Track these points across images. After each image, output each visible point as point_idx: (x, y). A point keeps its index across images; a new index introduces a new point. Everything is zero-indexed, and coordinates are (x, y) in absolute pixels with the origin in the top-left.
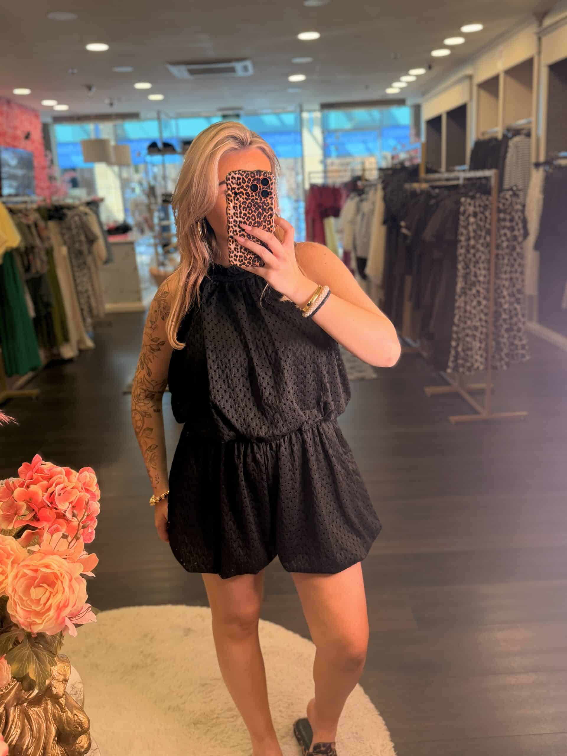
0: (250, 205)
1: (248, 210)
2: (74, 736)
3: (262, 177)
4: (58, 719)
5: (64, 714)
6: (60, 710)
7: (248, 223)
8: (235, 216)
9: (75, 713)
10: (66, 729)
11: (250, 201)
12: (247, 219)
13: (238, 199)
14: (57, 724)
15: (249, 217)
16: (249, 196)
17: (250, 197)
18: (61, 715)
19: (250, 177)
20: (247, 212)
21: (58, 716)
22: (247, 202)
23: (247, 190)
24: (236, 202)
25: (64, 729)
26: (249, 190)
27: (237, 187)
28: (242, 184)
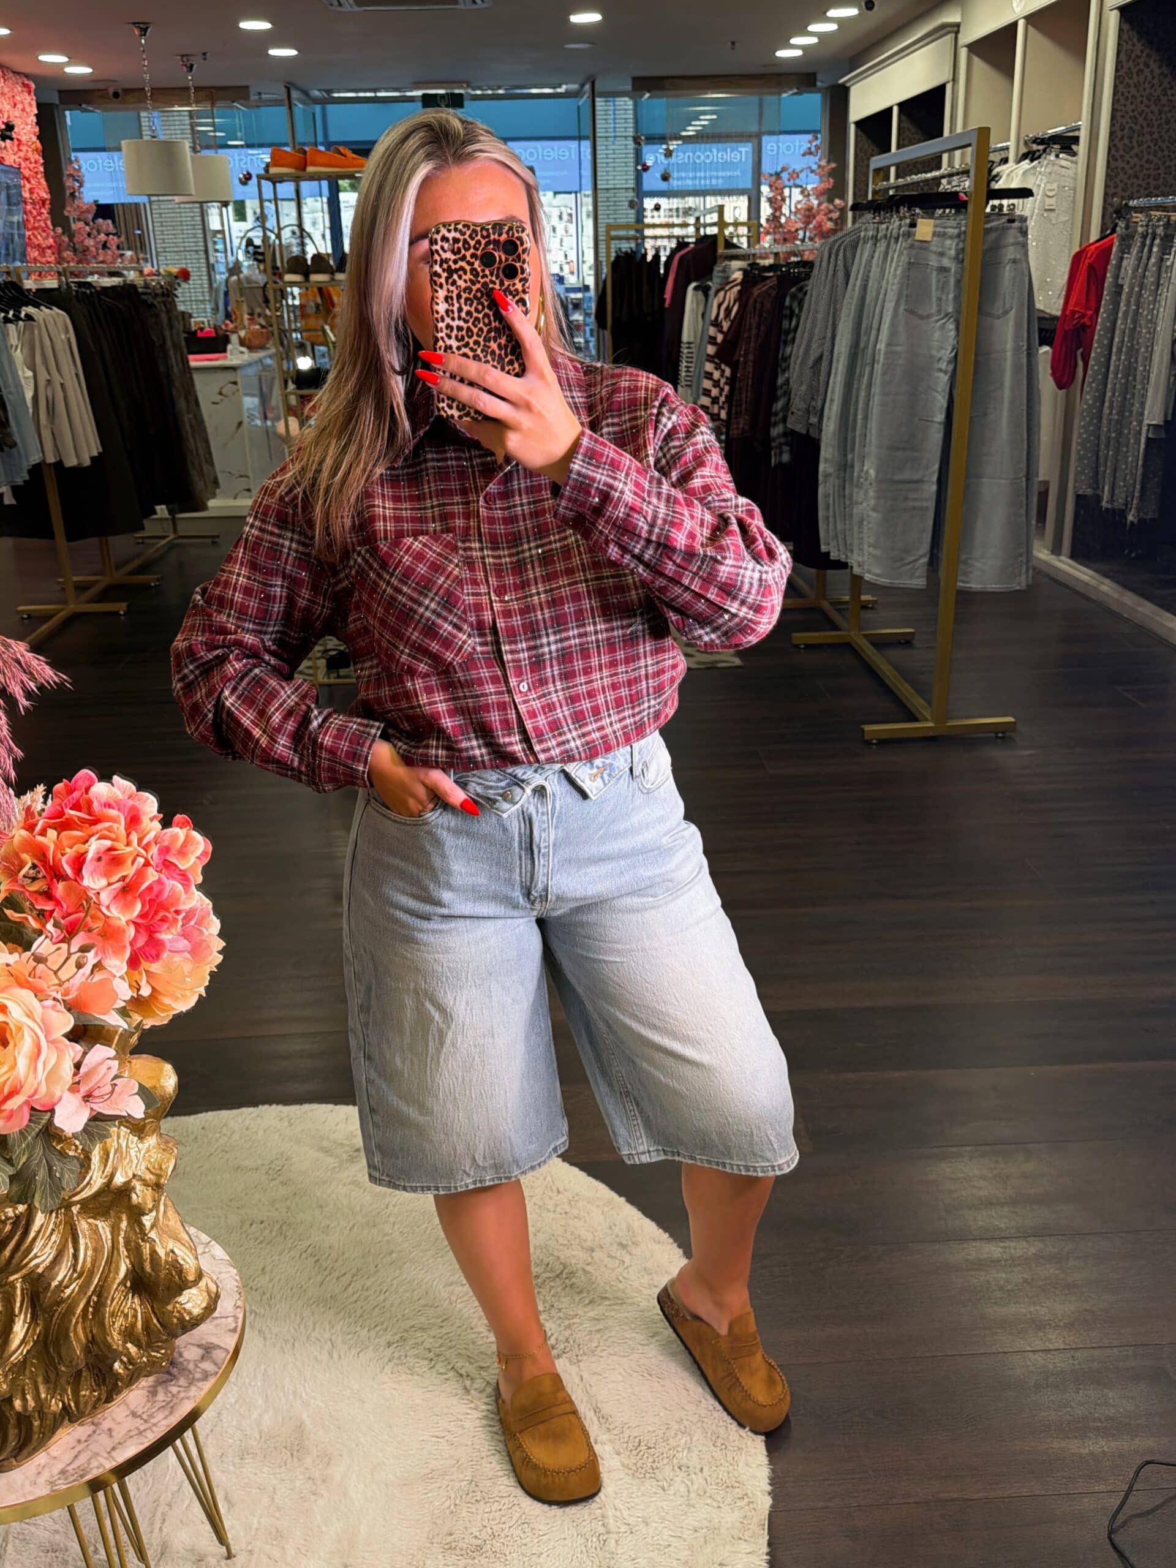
0: (479, 295)
1: (475, 304)
3: (504, 237)
7: (475, 330)
8: (448, 316)
11: (478, 286)
12: (473, 324)
13: (454, 283)
15: (477, 319)
16: (477, 275)
19: (479, 237)
20: (472, 309)
22: (474, 288)
23: (473, 264)
24: (451, 288)
26: (477, 264)
27: (453, 257)
28: (463, 252)
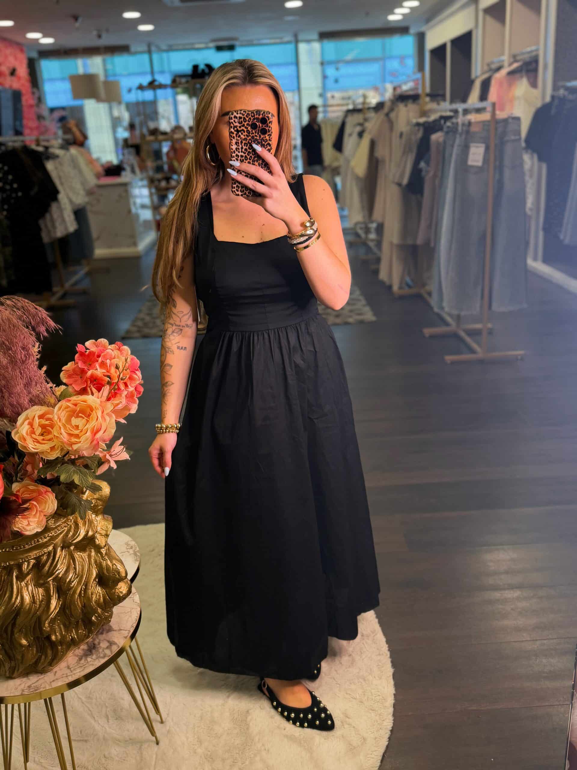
0: (250, 141)
2: (113, 582)
3: (261, 116)
4: (99, 565)
5: (104, 561)
6: (101, 558)
7: (249, 157)
8: (237, 150)
9: (114, 563)
10: (106, 575)
11: (250, 138)
13: (239, 136)
14: (98, 569)
16: (249, 133)
17: (250, 135)
18: (101, 562)
21: (99, 562)
23: (247, 128)
24: (238, 139)
25: (103, 573)
26: (249, 128)
27: (239, 125)
28: (243, 123)
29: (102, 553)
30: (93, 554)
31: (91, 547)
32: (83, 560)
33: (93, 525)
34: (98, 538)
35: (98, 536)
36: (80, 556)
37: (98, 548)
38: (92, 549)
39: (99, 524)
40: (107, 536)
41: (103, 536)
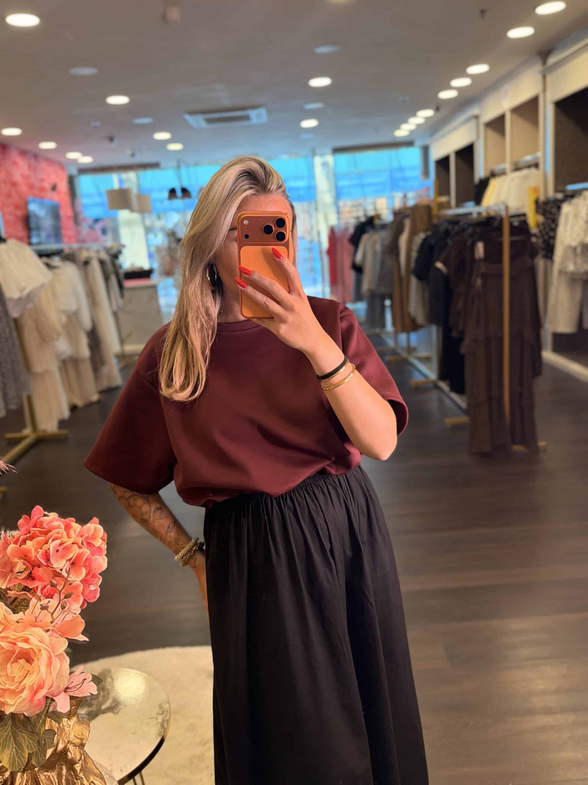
29: (76, 770)
30: (64, 772)
31: (62, 763)
32: (52, 782)
33: (64, 734)
34: (71, 751)
35: (70, 747)
36: (47, 777)
37: (71, 764)
38: (63, 765)
39: (72, 729)
40: (82, 746)
41: (77, 746)
